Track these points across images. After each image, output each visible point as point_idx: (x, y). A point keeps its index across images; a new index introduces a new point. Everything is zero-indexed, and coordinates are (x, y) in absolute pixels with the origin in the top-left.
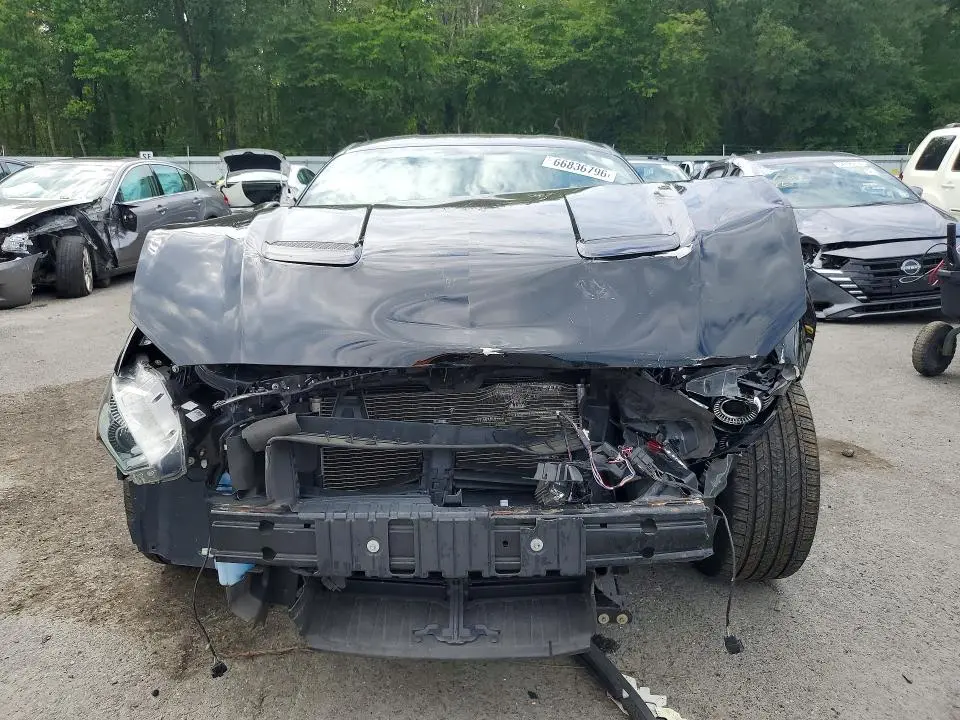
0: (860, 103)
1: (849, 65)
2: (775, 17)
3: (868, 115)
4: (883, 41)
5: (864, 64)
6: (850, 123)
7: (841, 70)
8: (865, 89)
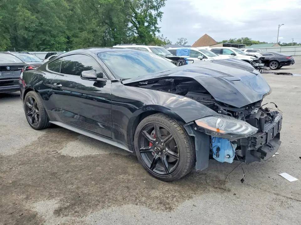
0: (54, 36)
1: (49, 25)
2: (23, 7)
3: (57, 40)
4: (57, 19)
5: (54, 25)
6: (52, 42)
7: (47, 26)
8: (55, 32)
